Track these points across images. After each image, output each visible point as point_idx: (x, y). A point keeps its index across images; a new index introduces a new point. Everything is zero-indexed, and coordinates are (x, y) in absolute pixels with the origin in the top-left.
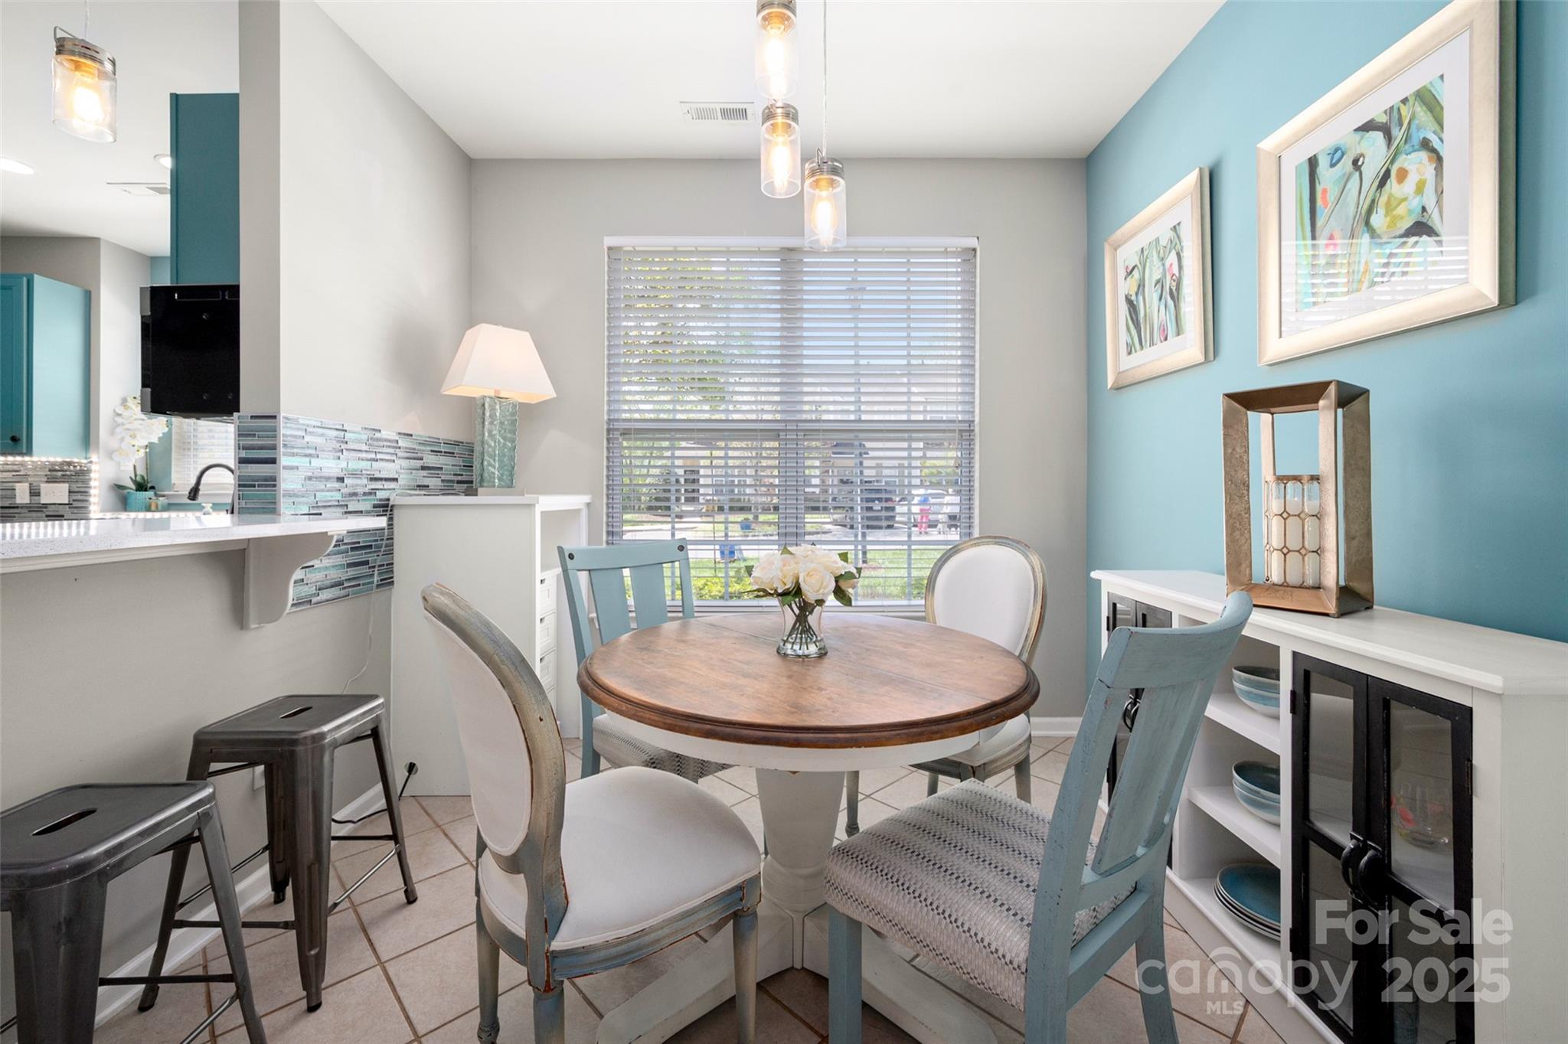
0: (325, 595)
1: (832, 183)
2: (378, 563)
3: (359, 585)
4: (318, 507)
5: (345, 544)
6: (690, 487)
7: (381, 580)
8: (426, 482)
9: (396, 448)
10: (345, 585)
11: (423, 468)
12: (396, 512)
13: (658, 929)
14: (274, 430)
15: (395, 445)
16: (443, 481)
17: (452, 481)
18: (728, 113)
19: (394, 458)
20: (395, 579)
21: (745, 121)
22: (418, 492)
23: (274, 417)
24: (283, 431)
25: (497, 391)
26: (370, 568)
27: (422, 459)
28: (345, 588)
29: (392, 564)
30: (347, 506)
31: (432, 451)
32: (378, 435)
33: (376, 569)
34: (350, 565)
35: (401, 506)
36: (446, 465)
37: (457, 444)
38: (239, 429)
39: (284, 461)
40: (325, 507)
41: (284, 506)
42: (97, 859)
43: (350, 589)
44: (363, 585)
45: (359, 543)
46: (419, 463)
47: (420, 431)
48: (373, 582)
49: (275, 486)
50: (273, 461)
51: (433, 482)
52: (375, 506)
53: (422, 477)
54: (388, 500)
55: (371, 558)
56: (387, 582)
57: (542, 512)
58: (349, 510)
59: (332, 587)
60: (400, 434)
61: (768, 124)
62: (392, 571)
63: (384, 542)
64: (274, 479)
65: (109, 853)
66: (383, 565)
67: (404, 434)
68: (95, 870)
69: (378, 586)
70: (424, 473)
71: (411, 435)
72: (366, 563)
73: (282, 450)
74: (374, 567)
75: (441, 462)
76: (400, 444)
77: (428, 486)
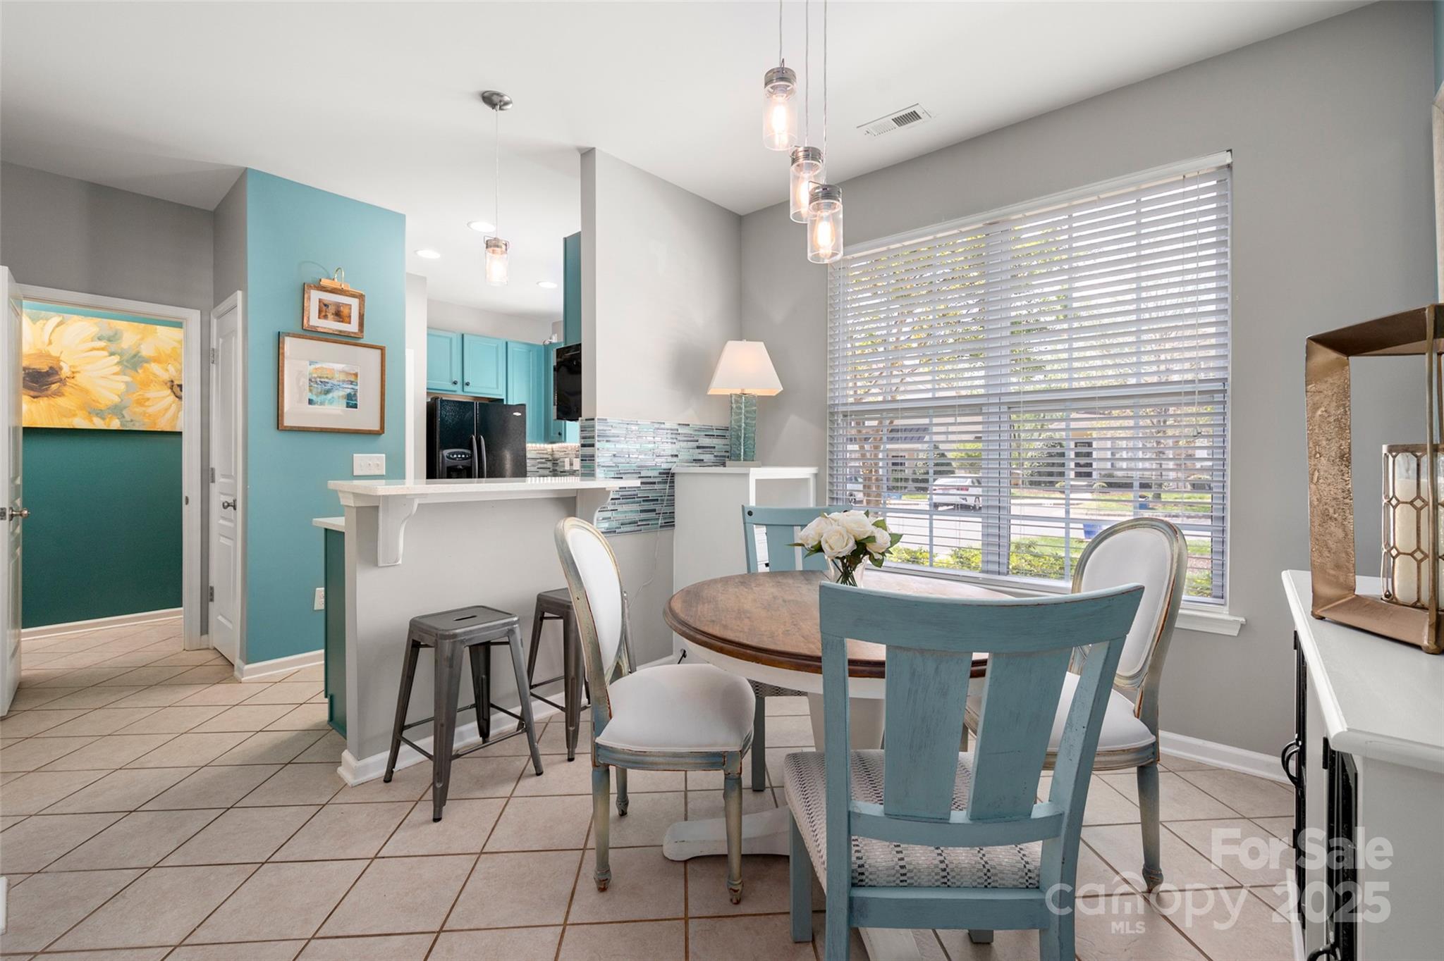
0: (624, 529)
1: (830, 206)
2: (662, 512)
3: (649, 524)
4: (620, 473)
5: (640, 497)
6: (1083, 461)
7: (665, 523)
8: (701, 457)
9: (676, 434)
10: (639, 523)
11: (698, 447)
12: (677, 479)
13: (654, 756)
14: (593, 426)
15: (676, 432)
16: (715, 456)
17: (724, 456)
18: (902, 120)
19: (675, 441)
20: (676, 523)
21: (920, 120)
22: (694, 464)
23: (593, 419)
24: (597, 427)
25: (743, 390)
26: (656, 514)
27: (697, 441)
28: (638, 526)
29: (674, 513)
30: (640, 473)
31: (706, 435)
32: (662, 426)
33: (661, 515)
34: (642, 511)
35: (678, 473)
36: (718, 445)
37: (726, 429)
38: (581, 427)
39: (598, 445)
40: (624, 473)
41: (599, 472)
42: (461, 634)
43: (642, 527)
44: (652, 524)
45: (648, 497)
46: (696, 444)
47: (696, 422)
48: (658, 524)
49: (594, 460)
50: (593, 445)
51: (707, 457)
52: (660, 473)
53: (697, 454)
54: (670, 469)
55: (657, 508)
56: (670, 524)
57: (757, 480)
58: (642, 475)
59: (630, 523)
60: (679, 424)
61: (795, 165)
62: (674, 518)
63: (666, 498)
64: (593, 456)
65: (465, 633)
66: (667, 513)
67: (683, 425)
68: (459, 639)
69: (661, 527)
70: (700, 451)
71: (689, 425)
72: (654, 510)
73: (597, 439)
74: (660, 514)
75: (714, 442)
76: (679, 431)
77: (703, 460)
